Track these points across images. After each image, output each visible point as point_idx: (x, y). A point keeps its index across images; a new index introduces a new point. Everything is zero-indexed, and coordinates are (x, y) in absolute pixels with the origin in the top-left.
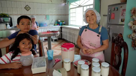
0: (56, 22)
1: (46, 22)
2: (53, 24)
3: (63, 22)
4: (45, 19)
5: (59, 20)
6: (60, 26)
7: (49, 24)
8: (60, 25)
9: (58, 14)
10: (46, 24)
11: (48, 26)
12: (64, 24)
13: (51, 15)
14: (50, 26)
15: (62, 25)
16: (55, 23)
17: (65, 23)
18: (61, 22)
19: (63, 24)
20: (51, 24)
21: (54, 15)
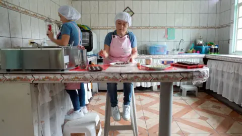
0: (193, 45)
1: (165, 44)
2: (182, 50)
3: (212, 44)
4: (164, 36)
5: (200, 39)
6: (203, 56)
7: (174, 50)
8: (201, 53)
9: (197, 25)
10: (164, 47)
11: (169, 53)
12: (216, 51)
13: (179, 28)
14: (174, 54)
15: (207, 52)
16: (187, 48)
17: (216, 47)
18: (206, 44)
19: (211, 49)
20: (178, 50)
21: (188, 28)
